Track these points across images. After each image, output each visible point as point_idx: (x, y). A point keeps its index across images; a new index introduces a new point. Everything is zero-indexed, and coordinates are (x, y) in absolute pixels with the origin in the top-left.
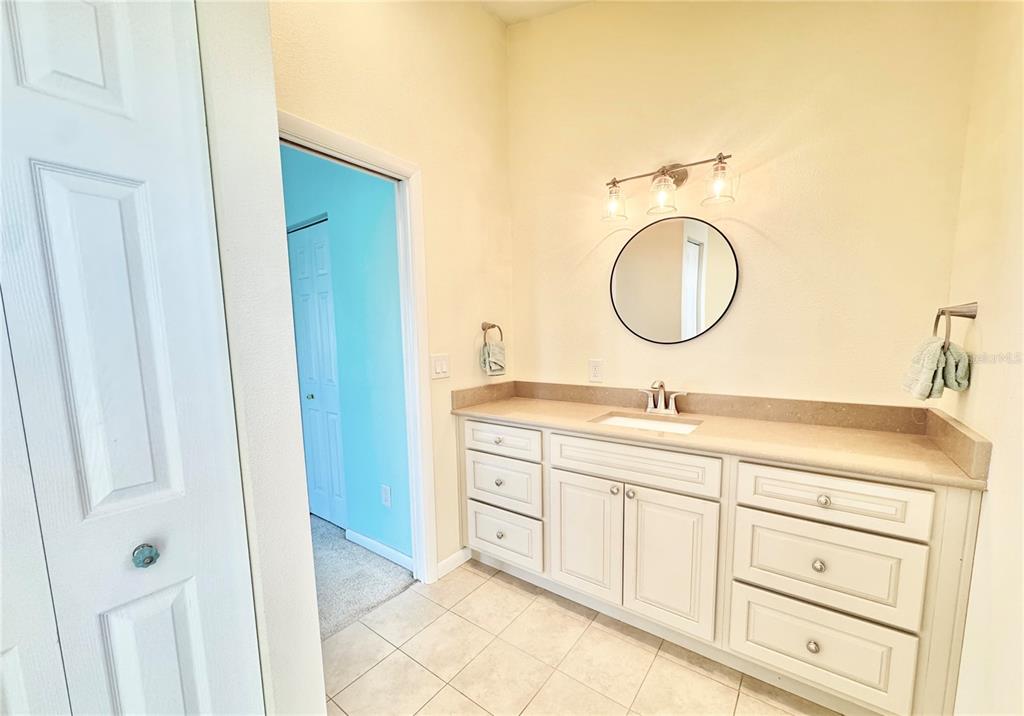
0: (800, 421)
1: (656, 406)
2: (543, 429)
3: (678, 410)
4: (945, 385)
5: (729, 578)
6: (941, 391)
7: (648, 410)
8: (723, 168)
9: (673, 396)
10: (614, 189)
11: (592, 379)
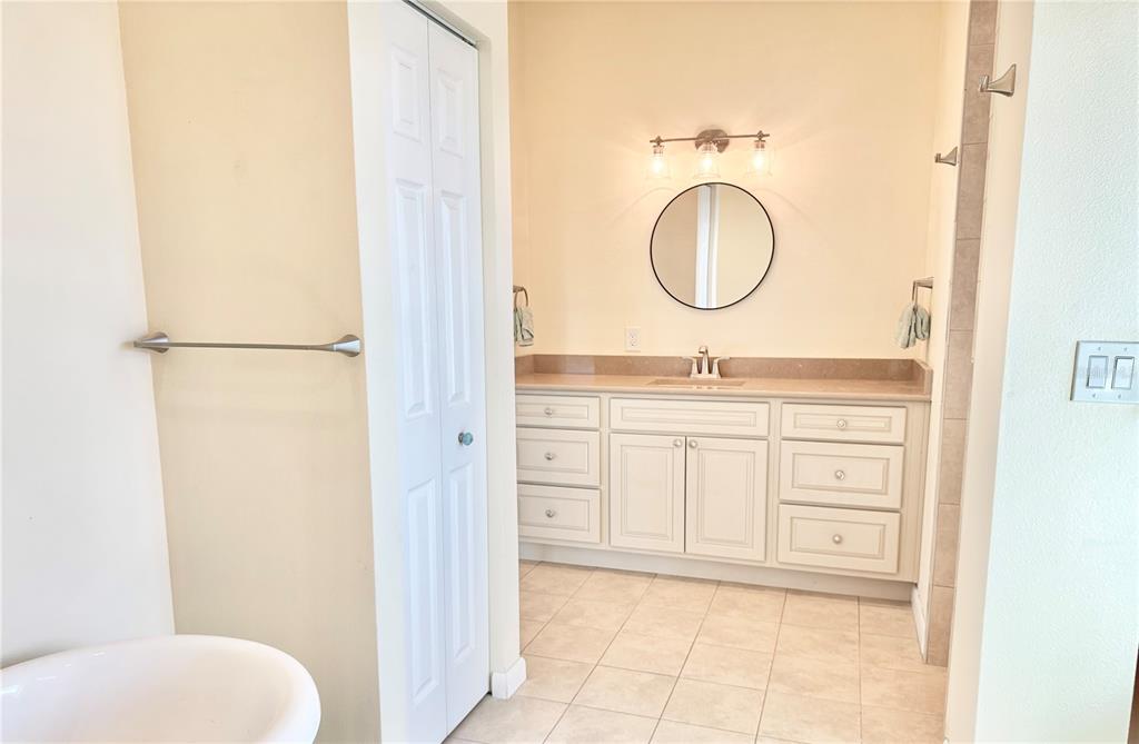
0: (825, 377)
1: (700, 372)
2: (601, 395)
3: (722, 374)
4: (917, 336)
5: (776, 501)
6: (915, 342)
7: (692, 376)
8: (763, 147)
9: (716, 361)
10: (658, 149)
11: (629, 349)
